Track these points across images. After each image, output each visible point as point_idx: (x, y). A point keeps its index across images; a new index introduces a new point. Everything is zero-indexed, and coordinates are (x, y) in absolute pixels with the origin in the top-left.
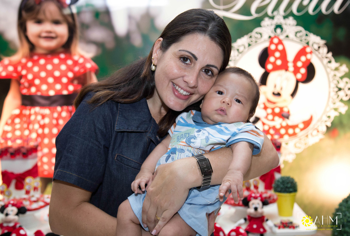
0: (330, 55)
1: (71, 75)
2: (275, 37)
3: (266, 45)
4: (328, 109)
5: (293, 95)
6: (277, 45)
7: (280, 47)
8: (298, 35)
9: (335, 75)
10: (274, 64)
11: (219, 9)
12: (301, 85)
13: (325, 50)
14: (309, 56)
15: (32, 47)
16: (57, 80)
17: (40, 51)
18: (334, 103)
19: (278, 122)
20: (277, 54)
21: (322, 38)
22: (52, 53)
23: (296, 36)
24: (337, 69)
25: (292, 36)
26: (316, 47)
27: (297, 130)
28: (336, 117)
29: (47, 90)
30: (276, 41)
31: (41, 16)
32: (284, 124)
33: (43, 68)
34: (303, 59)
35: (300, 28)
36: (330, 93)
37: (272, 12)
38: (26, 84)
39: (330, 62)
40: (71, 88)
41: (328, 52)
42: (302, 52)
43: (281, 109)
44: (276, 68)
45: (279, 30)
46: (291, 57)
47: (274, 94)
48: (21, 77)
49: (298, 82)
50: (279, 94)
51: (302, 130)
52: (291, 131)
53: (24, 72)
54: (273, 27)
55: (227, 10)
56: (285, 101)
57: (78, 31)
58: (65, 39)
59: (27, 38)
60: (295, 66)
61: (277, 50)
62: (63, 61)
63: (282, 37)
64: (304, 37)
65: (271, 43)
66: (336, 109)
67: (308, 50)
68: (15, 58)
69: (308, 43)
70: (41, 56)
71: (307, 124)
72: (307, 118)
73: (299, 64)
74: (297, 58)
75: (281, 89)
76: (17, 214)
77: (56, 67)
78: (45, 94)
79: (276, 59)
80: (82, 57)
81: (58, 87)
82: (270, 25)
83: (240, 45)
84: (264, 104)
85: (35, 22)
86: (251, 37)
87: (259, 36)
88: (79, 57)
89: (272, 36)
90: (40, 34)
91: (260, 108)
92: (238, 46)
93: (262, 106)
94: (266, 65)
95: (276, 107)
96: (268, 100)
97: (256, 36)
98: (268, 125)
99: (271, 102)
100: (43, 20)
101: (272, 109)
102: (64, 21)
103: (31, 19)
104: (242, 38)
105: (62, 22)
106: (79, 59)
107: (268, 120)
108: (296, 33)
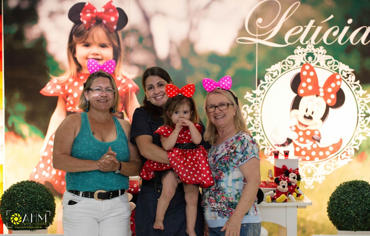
4: (357, 134)
5: (323, 119)
8: (328, 63)
10: (305, 89)
11: (255, 37)
15: (79, 68)
18: (363, 128)
19: (309, 144)
21: (350, 67)
24: (364, 96)
26: (345, 74)
28: (364, 140)
30: (307, 67)
31: (89, 40)
32: (315, 146)
34: (333, 85)
37: (304, 42)
38: (72, 102)
41: (356, 81)
43: (313, 132)
45: (310, 58)
47: (305, 117)
48: (67, 95)
49: (328, 107)
50: (310, 118)
52: (321, 154)
53: (70, 91)
55: (262, 38)
56: (316, 124)
59: (75, 59)
63: (313, 65)
64: (333, 66)
66: (364, 134)
67: (338, 77)
68: (63, 78)
79: (308, 84)
80: (125, 77)
82: (302, 53)
83: (273, 71)
84: (296, 126)
85: (84, 46)
86: (284, 63)
87: (292, 63)
88: (122, 77)
89: (304, 63)
90: (88, 56)
91: (292, 130)
92: (272, 71)
93: (294, 128)
94: (298, 90)
95: (308, 130)
96: (299, 123)
97: (289, 62)
98: (300, 147)
99: (302, 124)
100: (91, 44)
101: (303, 131)
102: (110, 45)
103: (81, 43)
104: (276, 64)
105: (109, 46)
106: (122, 80)
107: (300, 142)
108: (327, 61)
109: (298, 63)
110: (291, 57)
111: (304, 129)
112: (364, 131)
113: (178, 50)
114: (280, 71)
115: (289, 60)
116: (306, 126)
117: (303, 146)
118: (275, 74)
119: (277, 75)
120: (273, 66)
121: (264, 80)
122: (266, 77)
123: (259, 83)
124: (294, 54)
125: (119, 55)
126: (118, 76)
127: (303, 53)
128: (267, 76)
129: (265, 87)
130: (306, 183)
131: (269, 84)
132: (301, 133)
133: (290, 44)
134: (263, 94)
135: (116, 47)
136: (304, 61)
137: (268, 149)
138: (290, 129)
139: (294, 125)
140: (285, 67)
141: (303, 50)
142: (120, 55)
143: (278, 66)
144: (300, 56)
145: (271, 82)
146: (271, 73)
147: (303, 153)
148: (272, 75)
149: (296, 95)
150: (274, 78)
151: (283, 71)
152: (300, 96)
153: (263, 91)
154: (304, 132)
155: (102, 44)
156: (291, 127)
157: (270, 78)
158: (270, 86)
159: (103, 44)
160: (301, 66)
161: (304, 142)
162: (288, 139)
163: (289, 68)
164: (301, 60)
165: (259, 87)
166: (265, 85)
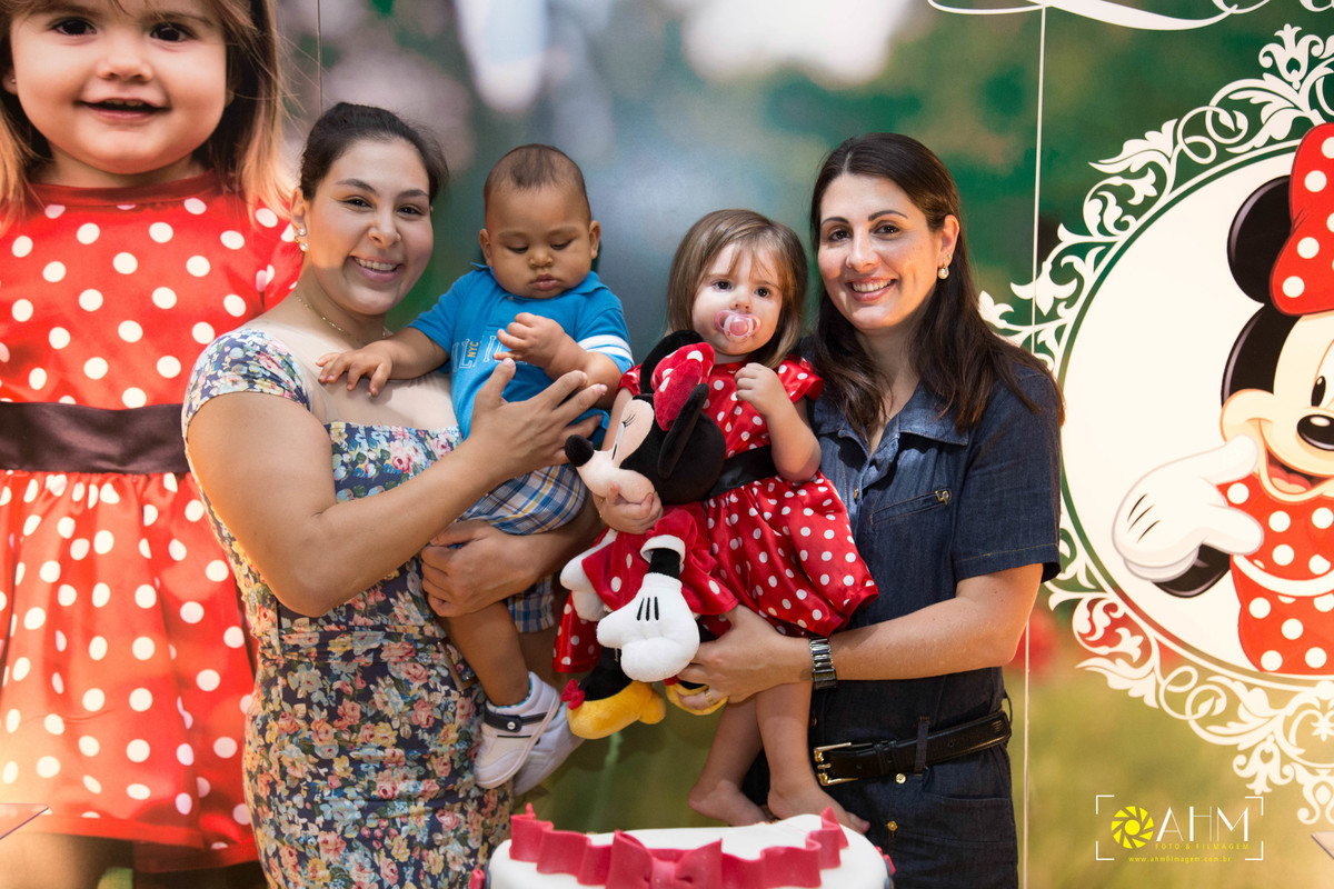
10: (1315, 270)
19: (1325, 581)
82: (1304, 63)
83: (1134, 170)
84: (1251, 481)
85: (54, 27)
86: (1196, 126)
87: (1243, 122)
88: (283, 213)
89: (1317, 119)
90: (82, 88)
91: (1231, 504)
92: (1126, 174)
93: (1240, 494)
94: (1274, 280)
95: (1321, 502)
96: (1273, 460)
97: (1225, 119)
98: (1272, 596)
99: (1288, 471)
100: (95, 13)
101: (1290, 509)
102: (206, 22)
103: (35, 12)
104: (1149, 135)
105: (200, 28)
106: (282, 225)
107: (1273, 569)
109: (1277, 125)
110: (1235, 89)
111: (1297, 494)
113: (598, 56)
114: (1171, 172)
115: (1226, 104)
116: (1312, 480)
117: (1290, 589)
118: (1143, 188)
119: (1153, 192)
120: (1131, 146)
121: (1079, 227)
122: (1091, 210)
123: (1048, 240)
124: (1258, 72)
125: (262, 81)
126: (261, 204)
127: (1314, 62)
128: (1098, 204)
129: (1086, 268)
130: (1307, 793)
131: (1109, 246)
132: (1280, 522)
133: (1234, 10)
134: (1071, 301)
135: (245, 38)
136: (1316, 112)
137: (1091, 605)
138: (1217, 496)
139: (1243, 474)
140: (1201, 150)
141: (1313, 44)
142: (269, 80)
143: (1159, 145)
144: (1290, 84)
145: (1122, 237)
146: (1117, 181)
147: (1292, 629)
148: (1123, 195)
149: (1255, 306)
150: (1137, 212)
151: (1186, 169)
152: (1285, 310)
153: (1068, 289)
154: (1300, 513)
155: (163, 20)
156: (1223, 488)
157: (1114, 212)
158: (1110, 259)
159: (168, 16)
160: (1297, 142)
161: (1298, 571)
162: (1206, 552)
163: (1223, 155)
164: (1296, 108)
165: (1047, 266)
166: (1080, 250)
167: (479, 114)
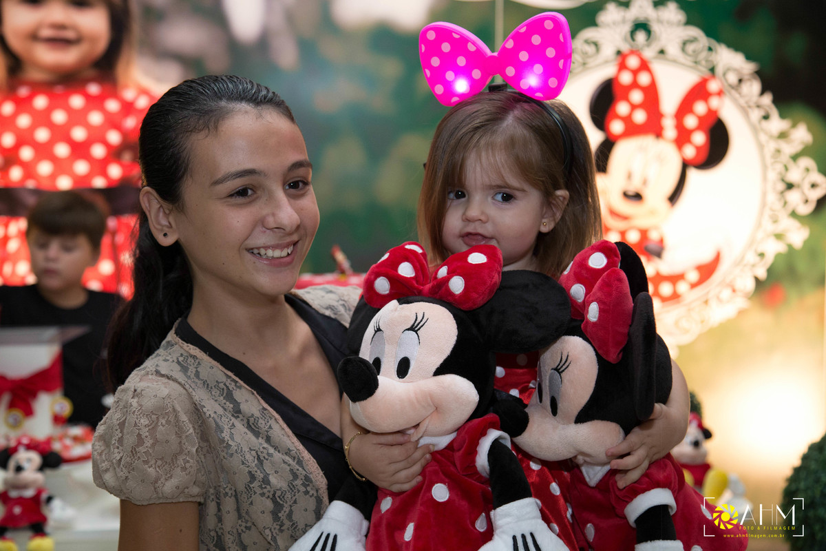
0: (767, 99)
1: (114, 137)
2: (632, 52)
3: (609, 71)
4: (760, 235)
5: (674, 197)
6: (635, 73)
7: (644, 79)
8: (690, 48)
9: (778, 151)
10: (627, 120)
12: (693, 175)
13: (755, 87)
14: (714, 102)
15: (16, 64)
16: (80, 150)
17: (35, 75)
18: (776, 221)
20: (637, 96)
21: (749, 57)
22: (68, 80)
23: (683, 49)
24: (783, 136)
25: (673, 50)
26: (732, 78)
27: (682, 287)
28: (778, 256)
29: (53, 177)
30: (633, 62)
32: (650, 270)
33: (43, 119)
34: (700, 108)
35: (694, 32)
36: (764, 194)
39: (766, 117)
40: (115, 171)
41: (763, 93)
42: (699, 92)
43: (644, 233)
44: (632, 130)
45: (641, 36)
46: (669, 103)
47: (626, 195)
49: (686, 165)
50: (638, 197)
51: (693, 286)
52: (666, 289)
54: (627, 28)
56: (653, 213)
57: (136, 27)
58: (102, 44)
59: (2, 41)
60: (680, 127)
61: (635, 85)
62: (95, 102)
63: (649, 53)
64: (704, 54)
65: (622, 66)
66: (779, 237)
67: (713, 86)
69: (712, 70)
70: (38, 88)
71: (707, 271)
72: (706, 257)
73: (691, 122)
74: (685, 107)
75: (645, 182)
76: (41, 468)
77: (77, 118)
78: (46, 185)
79: (634, 107)
80: (144, 92)
81: (81, 167)
85: (24, 1)
88: (138, 91)
89: (626, 49)
90: (37, 31)
94: (608, 122)
95: (631, 228)
96: (610, 209)
97: (585, 48)
99: (617, 215)
101: (620, 232)
105: (95, 1)
106: (137, 97)
108: (685, 43)
112: (779, 228)
113: (290, 18)
116: (626, 218)
124: (596, 25)
126: (126, 88)
132: (613, 238)
135: (117, 6)
136: (626, 44)
141: (622, 13)
142: (129, 27)
144: (614, 31)
149: (602, 136)
154: (623, 233)
164: (616, 43)
167: (234, 46)
